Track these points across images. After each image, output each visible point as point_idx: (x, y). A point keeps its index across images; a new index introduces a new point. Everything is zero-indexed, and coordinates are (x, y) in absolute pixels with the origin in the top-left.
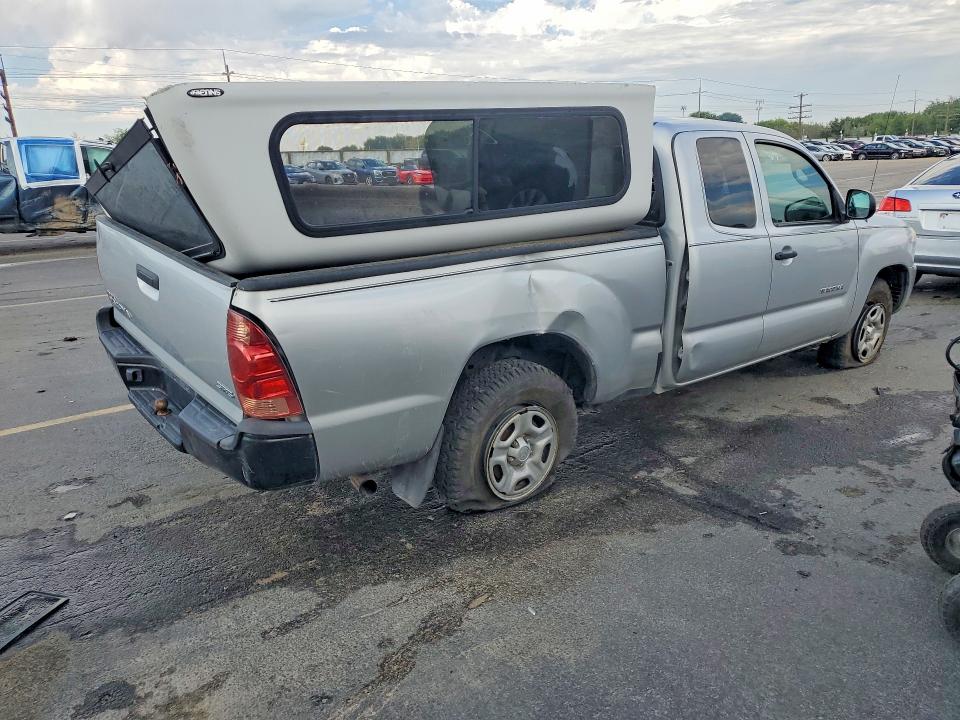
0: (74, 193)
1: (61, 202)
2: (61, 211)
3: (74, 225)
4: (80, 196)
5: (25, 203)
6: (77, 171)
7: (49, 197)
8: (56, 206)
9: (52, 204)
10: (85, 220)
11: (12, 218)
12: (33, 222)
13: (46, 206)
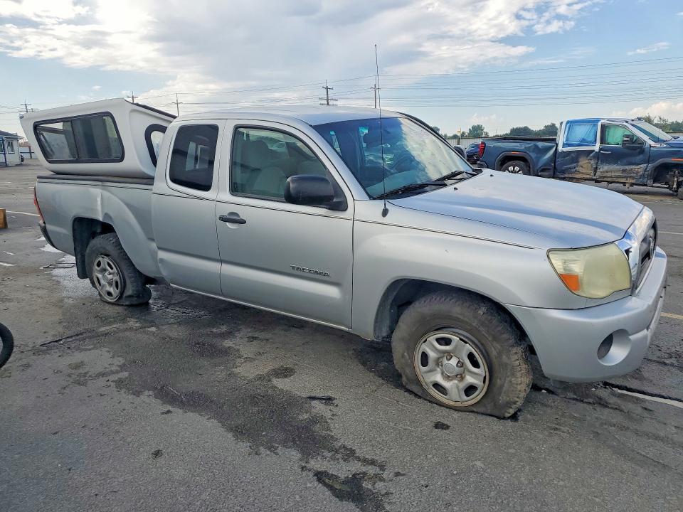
0: (591, 155)
1: (583, 162)
2: (582, 167)
3: (588, 176)
4: (594, 157)
5: (559, 160)
6: (596, 140)
7: (575, 157)
8: (580, 163)
9: (578, 162)
10: (595, 174)
11: (549, 169)
12: (563, 172)
13: (573, 162)
